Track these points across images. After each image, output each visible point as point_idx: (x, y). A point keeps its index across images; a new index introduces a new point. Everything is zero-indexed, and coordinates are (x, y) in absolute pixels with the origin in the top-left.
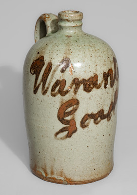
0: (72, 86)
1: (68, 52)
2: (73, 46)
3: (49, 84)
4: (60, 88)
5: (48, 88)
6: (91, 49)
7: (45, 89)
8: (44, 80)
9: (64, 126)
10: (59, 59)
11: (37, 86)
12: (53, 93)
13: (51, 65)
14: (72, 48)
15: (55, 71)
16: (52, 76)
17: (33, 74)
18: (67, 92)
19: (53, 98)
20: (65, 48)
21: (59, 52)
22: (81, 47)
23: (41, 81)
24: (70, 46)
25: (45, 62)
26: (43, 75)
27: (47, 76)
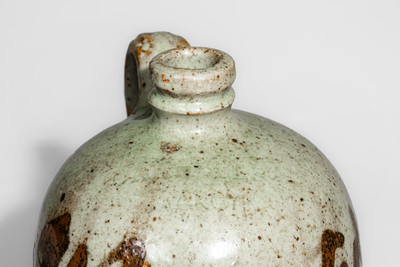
1: (143, 217)
2: (166, 195)
6: (228, 212)
10: (109, 241)
13: (86, 253)
14: (159, 203)
20: (137, 199)
21: (116, 210)
22: (193, 202)
24: (159, 194)
25: (71, 239)
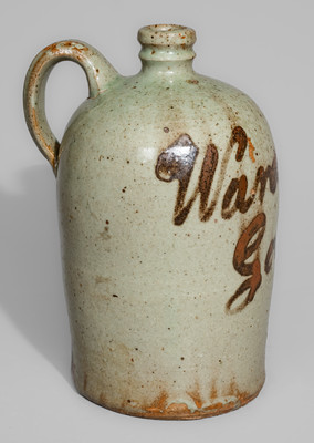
0: (257, 185)
3: (217, 194)
4: (238, 197)
5: (214, 204)
7: (208, 206)
8: (204, 188)
9: (245, 278)
10: (225, 134)
11: (185, 205)
12: (227, 210)
13: (215, 148)
15: (225, 161)
16: (222, 173)
17: (170, 181)
18: (251, 201)
19: (227, 222)
21: (216, 117)
23: (196, 192)
25: (199, 146)
26: (201, 178)
27: (212, 177)
